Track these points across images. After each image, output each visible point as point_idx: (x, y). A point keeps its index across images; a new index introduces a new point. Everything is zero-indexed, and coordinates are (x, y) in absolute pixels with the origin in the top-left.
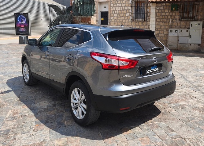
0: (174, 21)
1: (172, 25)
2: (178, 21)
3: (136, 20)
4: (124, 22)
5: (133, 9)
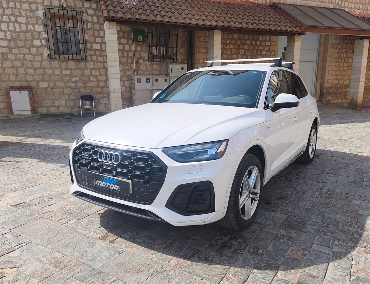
0: (139, 62)
1: (137, 70)
2: (148, 63)
3: (62, 56)
4: (30, 61)
5: (50, 32)
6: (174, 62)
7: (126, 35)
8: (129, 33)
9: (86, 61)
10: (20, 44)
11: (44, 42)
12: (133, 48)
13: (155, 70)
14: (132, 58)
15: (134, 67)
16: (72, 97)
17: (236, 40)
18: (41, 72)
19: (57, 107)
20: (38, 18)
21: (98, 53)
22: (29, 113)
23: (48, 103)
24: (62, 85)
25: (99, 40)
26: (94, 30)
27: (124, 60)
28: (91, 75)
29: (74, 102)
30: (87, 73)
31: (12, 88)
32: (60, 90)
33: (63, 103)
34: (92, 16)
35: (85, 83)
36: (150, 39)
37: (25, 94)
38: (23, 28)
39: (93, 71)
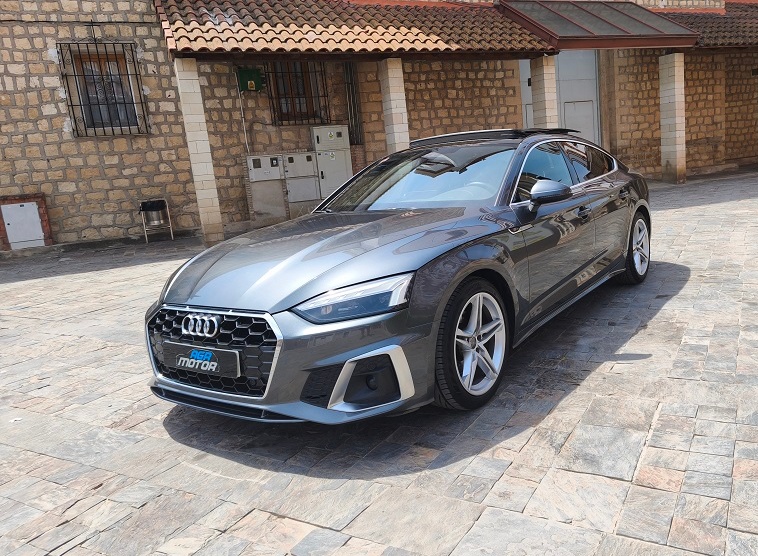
0: (255, 128)
1: (252, 144)
2: (271, 129)
3: (100, 130)
4: (38, 145)
5: (73, 86)
6: (323, 124)
7: (224, 81)
8: (229, 77)
9: (149, 135)
10: (16, 114)
11: (63, 107)
12: (239, 103)
13: (286, 141)
14: (239, 123)
15: (245, 138)
16: (126, 205)
17: (438, 72)
18: (61, 162)
19: (98, 228)
20: (48, 64)
21: (171, 119)
22: (42, 243)
23: (79, 222)
24: (106, 185)
25: (171, 94)
26: (160, 76)
27: (224, 128)
28: (162, 161)
29: (131, 216)
30: (152, 157)
31: (6, 200)
32: (101, 196)
33: (109, 219)
34: (154, 50)
35: (150, 177)
36: (272, 83)
37: (32, 208)
38: (21, 83)
39: (165, 154)
